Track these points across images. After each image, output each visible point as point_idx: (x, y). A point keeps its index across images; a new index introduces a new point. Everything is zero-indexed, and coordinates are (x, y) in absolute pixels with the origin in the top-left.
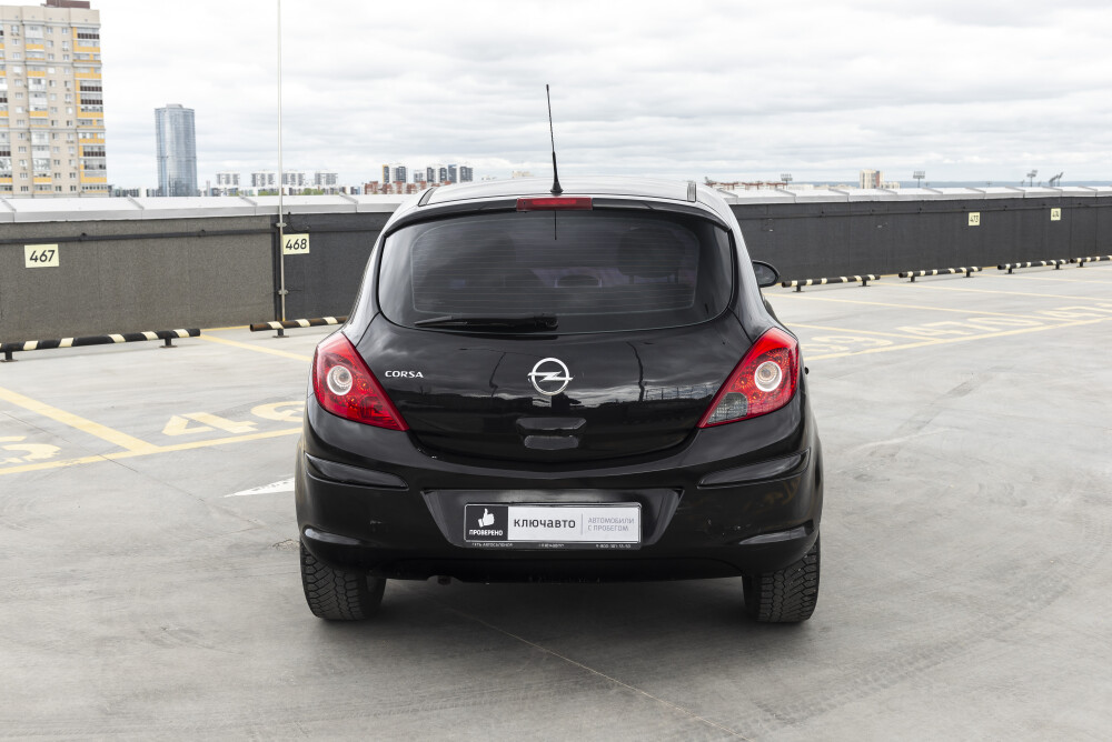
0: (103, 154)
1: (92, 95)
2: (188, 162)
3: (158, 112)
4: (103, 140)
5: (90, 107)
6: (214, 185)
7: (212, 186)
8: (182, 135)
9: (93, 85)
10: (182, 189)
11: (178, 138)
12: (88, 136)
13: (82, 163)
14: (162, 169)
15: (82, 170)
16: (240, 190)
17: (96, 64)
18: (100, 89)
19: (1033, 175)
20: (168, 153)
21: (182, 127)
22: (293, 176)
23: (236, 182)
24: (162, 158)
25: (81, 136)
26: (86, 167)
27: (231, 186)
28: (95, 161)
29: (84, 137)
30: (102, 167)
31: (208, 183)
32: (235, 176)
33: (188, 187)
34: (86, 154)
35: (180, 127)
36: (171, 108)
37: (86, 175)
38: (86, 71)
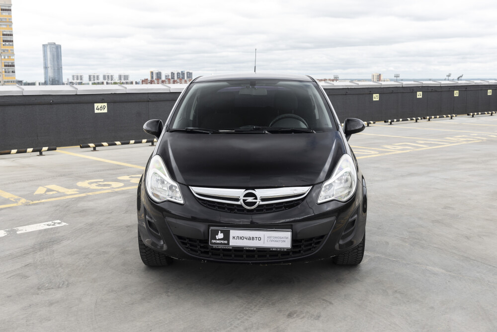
0: (14, 66)
1: (8, 38)
2: (58, 69)
3: (44, 46)
4: (13, 59)
5: (7, 43)
6: (71, 80)
7: (70, 81)
8: (55, 57)
9: (9, 33)
10: (56, 81)
11: (53, 59)
12: (6, 57)
13: (4, 70)
14: (46, 73)
15: (4, 73)
16: (83, 83)
17: (9, 23)
18: (11, 35)
19: (449, 76)
20: (49, 65)
21: (55, 53)
22: (108, 76)
23: (81, 79)
24: (46, 68)
25: (3, 57)
26: (5, 72)
27: (79, 81)
28: (11, 69)
29: (5, 58)
30: (13, 72)
31: (68, 79)
32: (81, 76)
33: (58, 81)
34: (5, 66)
35: (54, 53)
36: (50, 44)
37: (6, 76)
38: (5, 27)
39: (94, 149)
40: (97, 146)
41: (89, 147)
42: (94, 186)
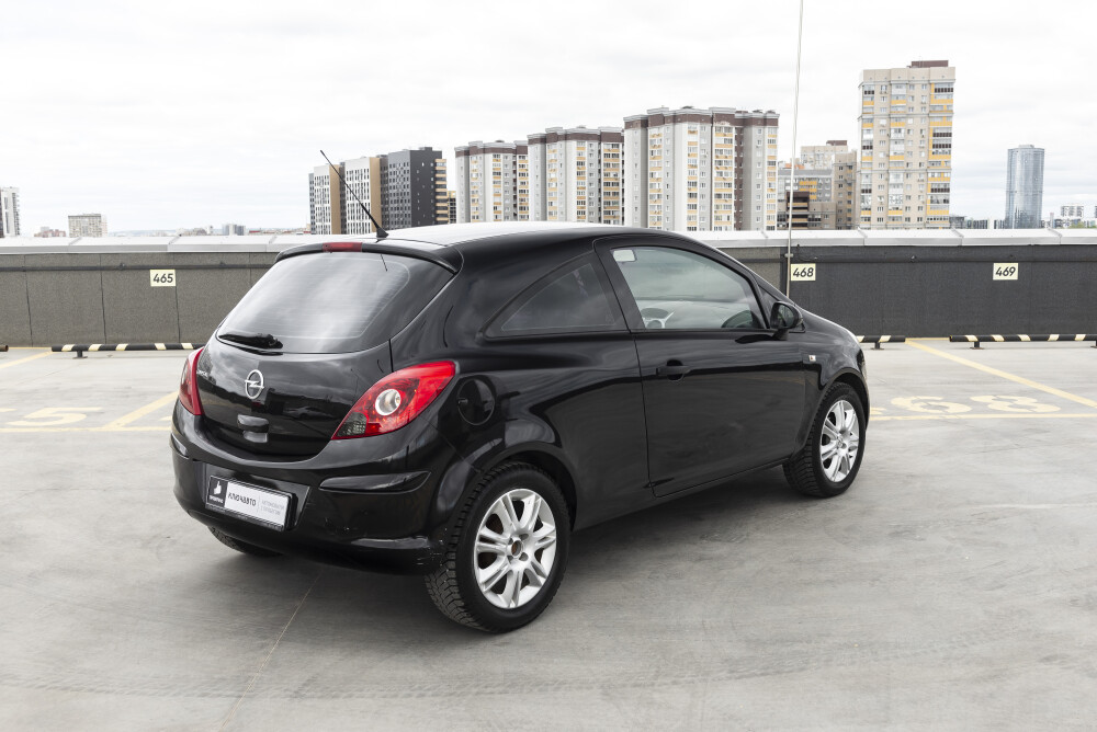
0: (948, 190)
1: (943, 140)
2: (1035, 192)
3: (1011, 152)
4: (949, 179)
5: (940, 150)
6: (1058, 215)
7: (1056, 218)
8: (1031, 172)
9: (945, 131)
10: (1026, 221)
11: (1027, 175)
12: (936, 175)
13: (929, 198)
14: (1010, 203)
15: (929, 204)
16: (1082, 221)
17: (948, 113)
18: (950, 135)
20: (1017, 187)
21: (1031, 166)
23: (1079, 214)
24: (1010, 193)
25: (930, 175)
26: (932, 202)
27: (1074, 217)
28: (941, 196)
29: (933, 176)
30: (946, 201)
31: (1052, 214)
32: (1079, 208)
33: (1032, 218)
34: (932, 190)
35: (1031, 164)
36: (1023, 148)
37: (932, 208)
38: (939, 120)
39: (977, 345)
40: (981, 340)
41: (966, 340)
42: (917, 408)
